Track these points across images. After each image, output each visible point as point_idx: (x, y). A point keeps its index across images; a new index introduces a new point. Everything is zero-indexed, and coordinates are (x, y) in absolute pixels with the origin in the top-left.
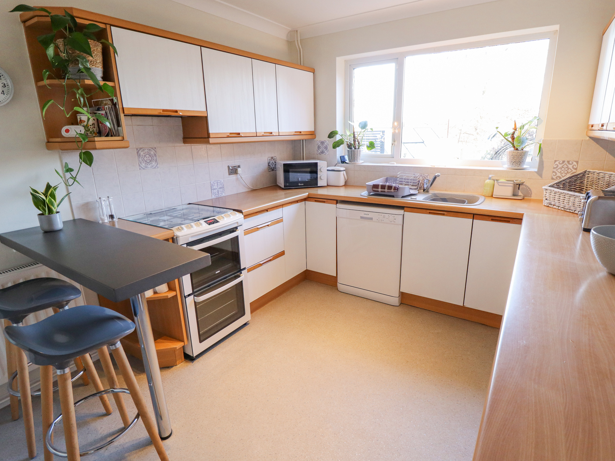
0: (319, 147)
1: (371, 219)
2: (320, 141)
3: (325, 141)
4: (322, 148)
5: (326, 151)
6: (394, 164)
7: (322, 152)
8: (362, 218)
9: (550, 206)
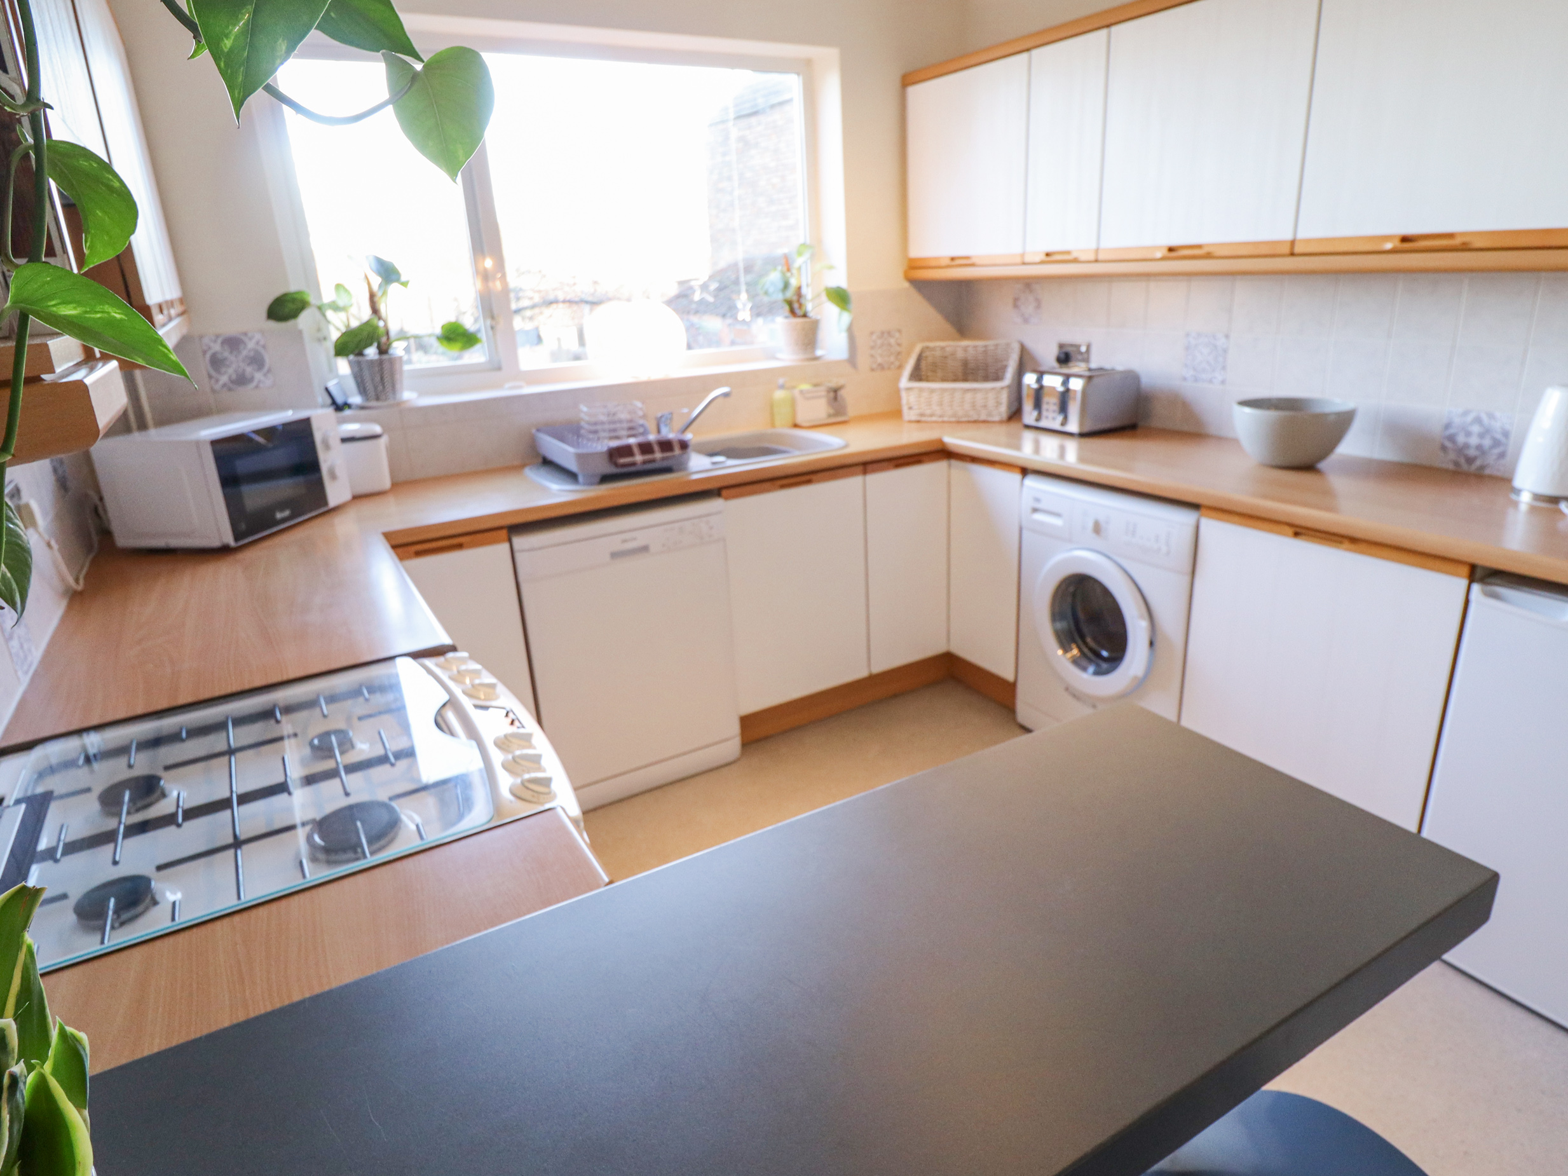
0: (217, 362)
1: (645, 549)
2: (217, 336)
3: (245, 334)
4: (235, 364)
5: (258, 376)
6: (520, 387)
7: (241, 380)
8: (615, 555)
9: (923, 419)
